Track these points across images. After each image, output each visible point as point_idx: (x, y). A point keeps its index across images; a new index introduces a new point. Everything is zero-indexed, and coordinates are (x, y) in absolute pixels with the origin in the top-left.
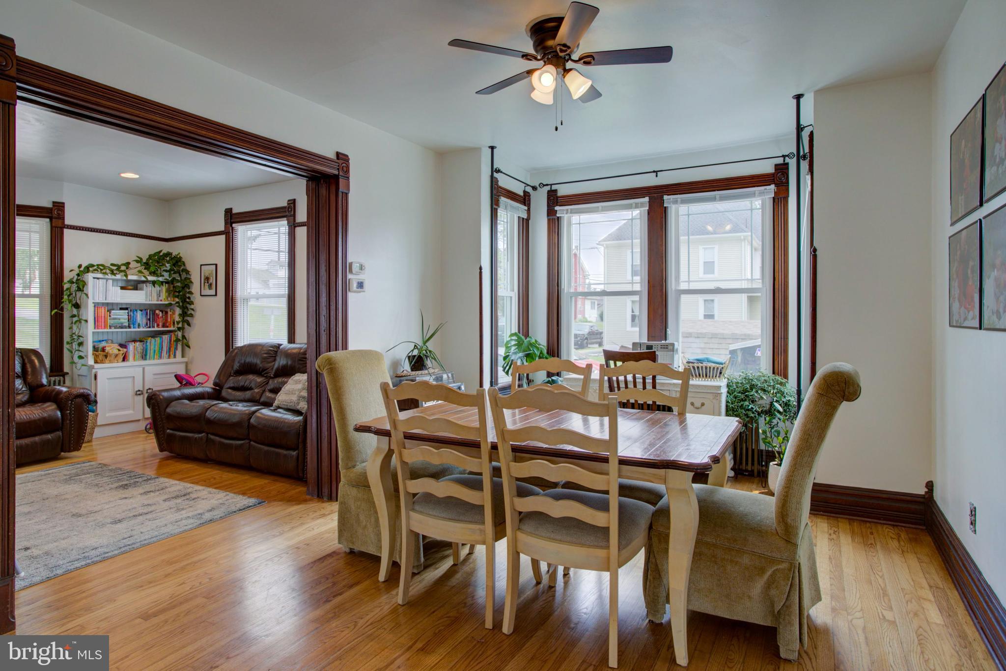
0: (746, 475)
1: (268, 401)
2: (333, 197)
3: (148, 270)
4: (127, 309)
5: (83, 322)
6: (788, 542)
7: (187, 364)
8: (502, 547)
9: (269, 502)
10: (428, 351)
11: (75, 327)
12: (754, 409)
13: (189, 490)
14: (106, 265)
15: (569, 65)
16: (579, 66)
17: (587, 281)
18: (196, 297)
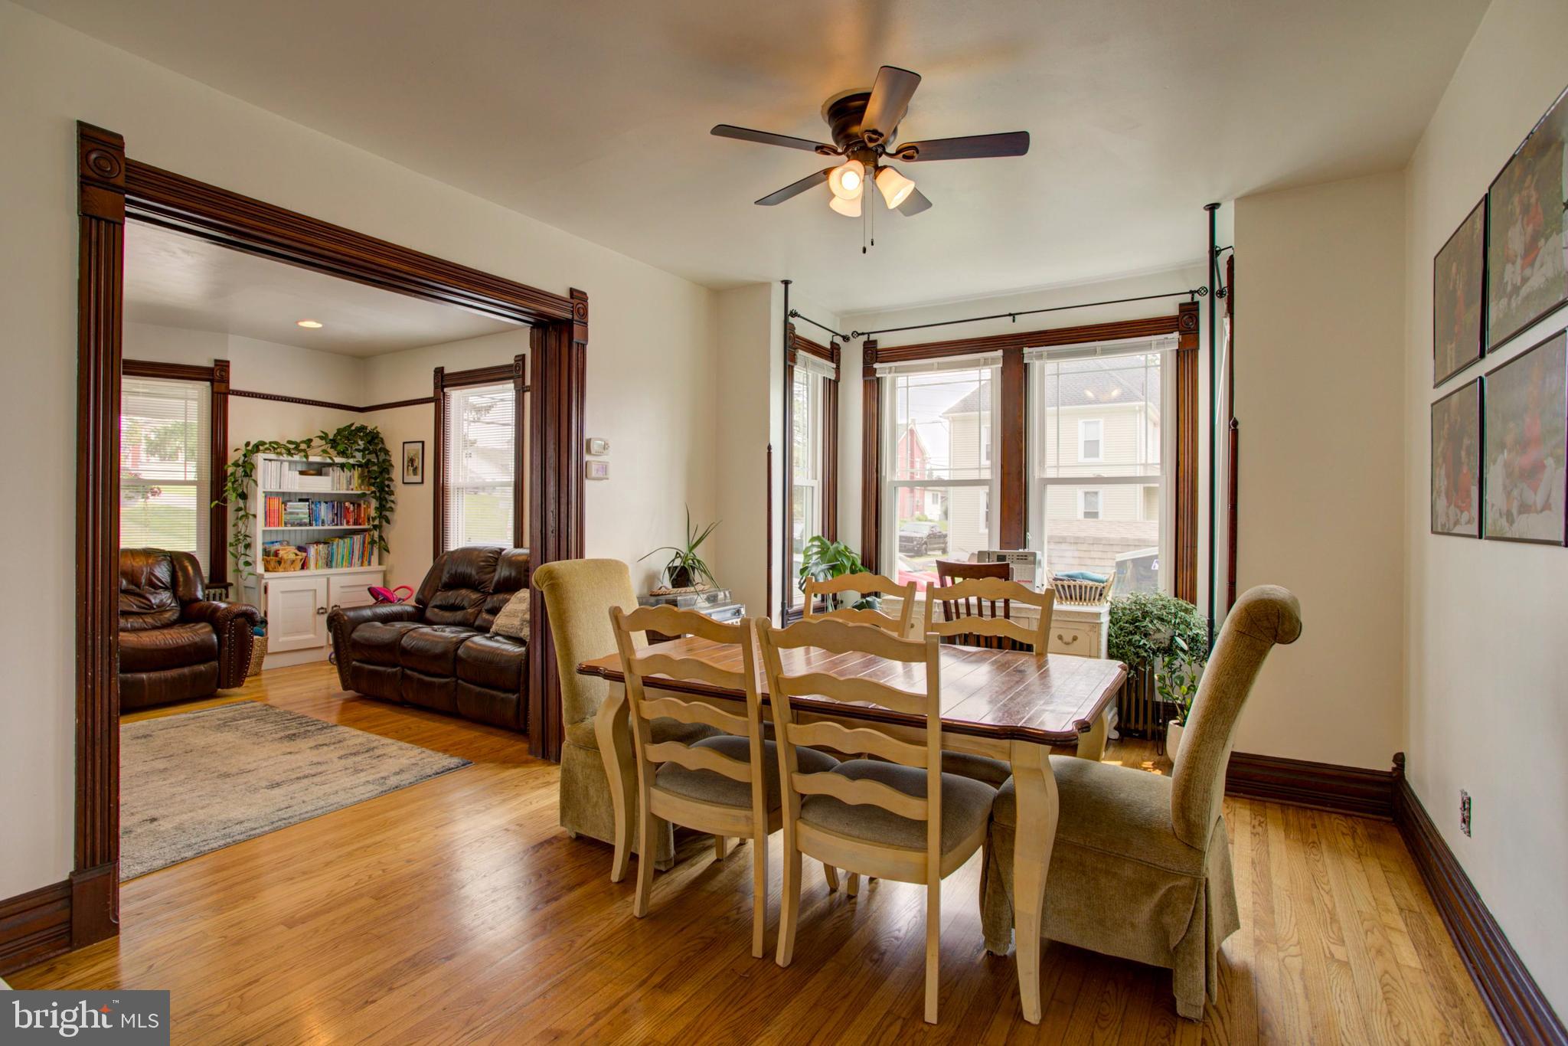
0: (1135, 737)
1: (485, 624)
2: (565, 350)
3: (335, 450)
4: (307, 500)
5: (251, 517)
6: (1190, 847)
7: (385, 574)
8: (777, 841)
9: (478, 763)
10: (695, 561)
11: (240, 523)
12: (1148, 646)
13: (375, 744)
14: (282, 443)
15: (883, 161)
16: (897, 162)
17: (928, 467)
18: (397, 486)
